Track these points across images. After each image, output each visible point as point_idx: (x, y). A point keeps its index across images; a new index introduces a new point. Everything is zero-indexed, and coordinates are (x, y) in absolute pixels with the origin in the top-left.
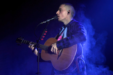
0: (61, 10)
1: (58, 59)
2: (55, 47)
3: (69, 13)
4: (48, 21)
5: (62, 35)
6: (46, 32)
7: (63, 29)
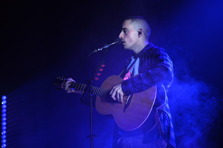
0: (126, 30)
1: (124, 111)
2: (119, 91)
3: (140, 33)
4: (105, 47)
5: (131, 71)
6: (103, 66)
7: (133, 60)
